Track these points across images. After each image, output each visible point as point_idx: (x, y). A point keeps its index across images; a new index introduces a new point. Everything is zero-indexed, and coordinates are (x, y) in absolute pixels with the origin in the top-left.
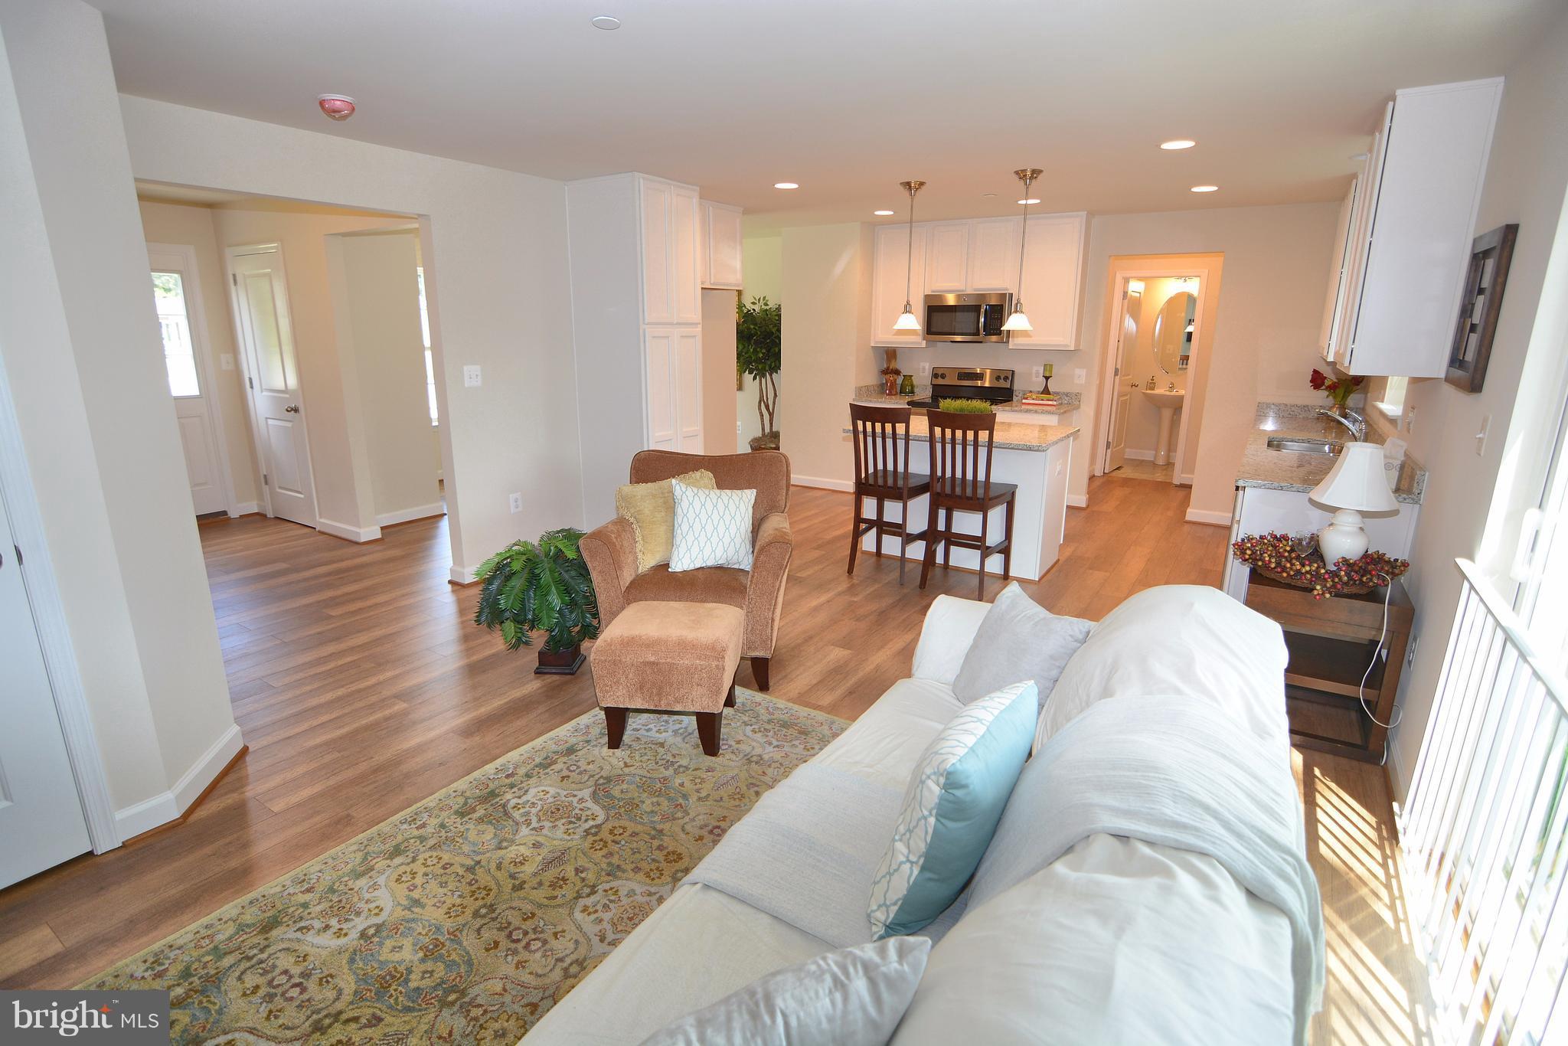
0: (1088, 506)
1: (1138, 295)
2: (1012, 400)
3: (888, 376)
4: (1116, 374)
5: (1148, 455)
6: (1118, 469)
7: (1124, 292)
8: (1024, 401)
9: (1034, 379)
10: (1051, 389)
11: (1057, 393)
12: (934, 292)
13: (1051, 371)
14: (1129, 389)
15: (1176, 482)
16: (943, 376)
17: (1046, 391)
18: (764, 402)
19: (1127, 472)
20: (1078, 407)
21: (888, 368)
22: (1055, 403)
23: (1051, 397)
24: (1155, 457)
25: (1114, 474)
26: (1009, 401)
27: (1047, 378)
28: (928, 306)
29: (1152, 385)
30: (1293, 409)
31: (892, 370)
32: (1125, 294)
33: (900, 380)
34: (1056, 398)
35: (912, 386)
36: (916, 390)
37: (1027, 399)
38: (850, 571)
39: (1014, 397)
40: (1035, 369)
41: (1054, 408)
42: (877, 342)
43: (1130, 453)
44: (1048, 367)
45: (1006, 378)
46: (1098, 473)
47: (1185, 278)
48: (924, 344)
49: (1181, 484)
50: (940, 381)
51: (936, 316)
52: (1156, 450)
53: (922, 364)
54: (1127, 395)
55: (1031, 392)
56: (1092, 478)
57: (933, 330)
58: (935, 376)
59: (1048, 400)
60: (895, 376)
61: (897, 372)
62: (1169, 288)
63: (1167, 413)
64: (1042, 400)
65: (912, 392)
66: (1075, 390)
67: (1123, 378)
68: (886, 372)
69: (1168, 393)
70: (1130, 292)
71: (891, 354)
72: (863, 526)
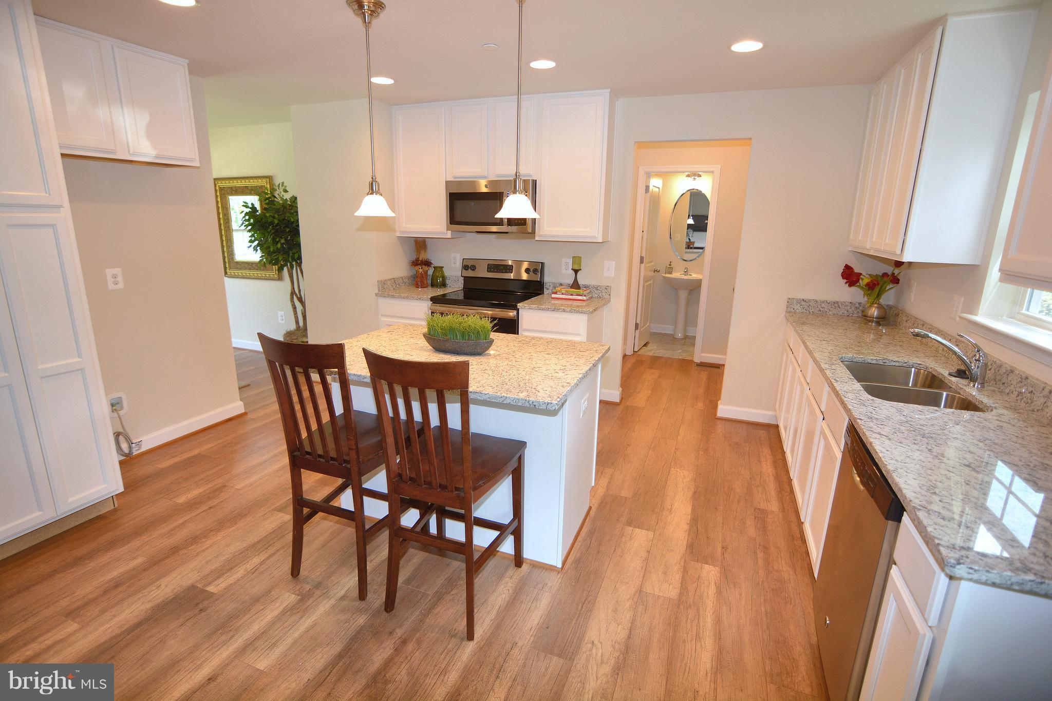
0: (622, 399)
1: (657, 190)
2: (543, 293)
3: (417, 268)
4: (642, 261)
5: (668, 329)
6: (645, 345)
7: (646, 186)
8: (554, 296)
9: (564, 271)
10: (581, 282)
11: (586, 287)
12: (455, 178)
13: (580, 264)
14: (652, 274)
15: (697, 360)
16: (473, 268)
17: (576, 285)
18: (296, 295)
19: (654, 350)
20: (609, 301)
21: (417, 260)
22: (585, 298)
23: (580, 291)
24: (675, 330)
25: (642, 351)
26: (540, 294)
27: (576, 271)
28: (450, 194)
29: (670, 270)
30: (823, 305)
31: (422, 261)
32: (647, 188)
33: (431, 271)
34: (585, 293)
35: (444, 278)
36: (447, 282)
37: (556, 293)
38: (295, 570)
39: (545, 289)
40: (564, 260)
41: (584, 304)
42: (401, 232)
43: (657, 328)
44: (577, 260)
45: (535, 271)
46: (629, 352)
47: (695, 175)
48: (449, 234)
49: (701, 363)
50: (470, 273)
51: (460, 205)
52: (675, 323)
53: (453, 255)
54: (650, 280)
55: (561, 285)
56: (625, 356)
57: (458, 219)
58: (465, 267)
59: (578, 295)
60: (426, 268)
61: (427, 263)
62: (681, 185)
63: (683, 295)
64: (572, 295)
65: (444, 285)
66: (604, 283)
67: (647, 265)
68: (415, 263)
69: (683, 277)
70: (651, 188)
71: (420, 244)
72: (306, 511)
